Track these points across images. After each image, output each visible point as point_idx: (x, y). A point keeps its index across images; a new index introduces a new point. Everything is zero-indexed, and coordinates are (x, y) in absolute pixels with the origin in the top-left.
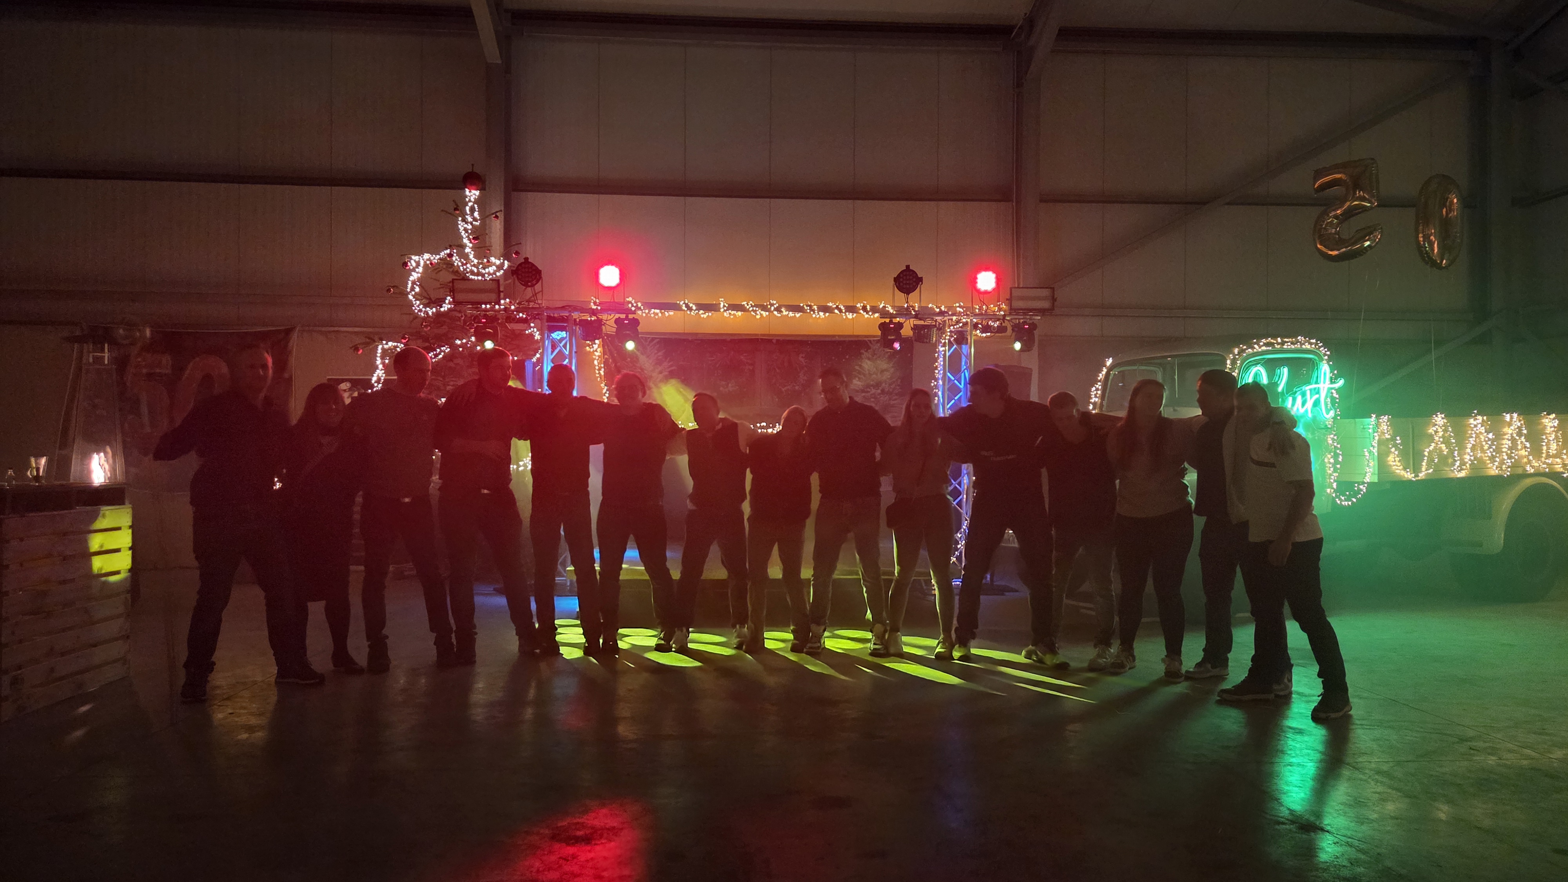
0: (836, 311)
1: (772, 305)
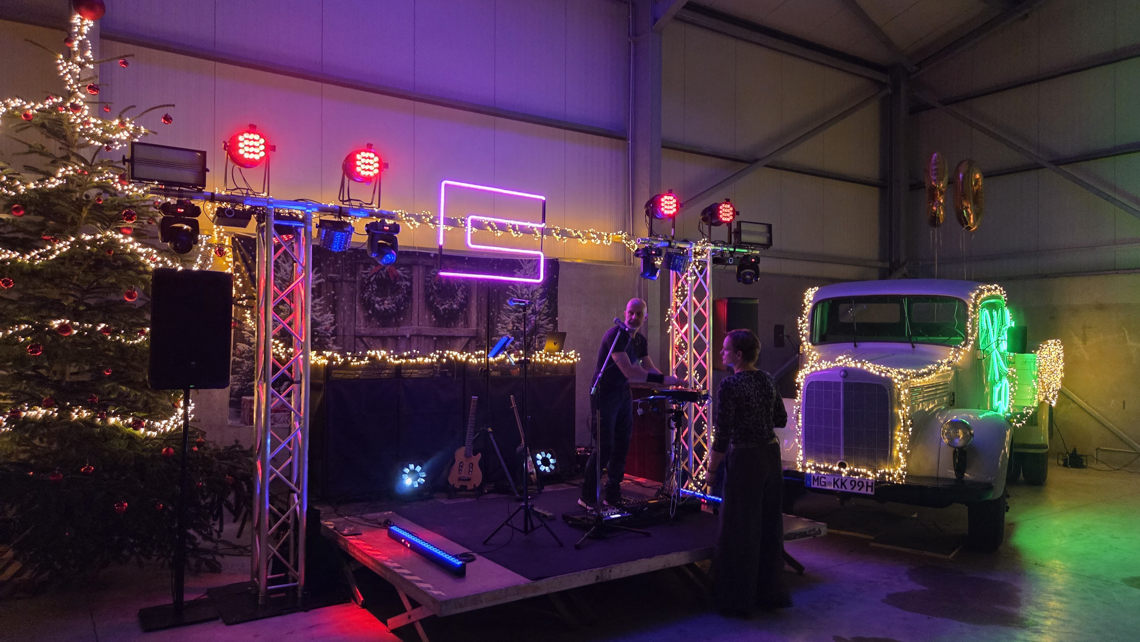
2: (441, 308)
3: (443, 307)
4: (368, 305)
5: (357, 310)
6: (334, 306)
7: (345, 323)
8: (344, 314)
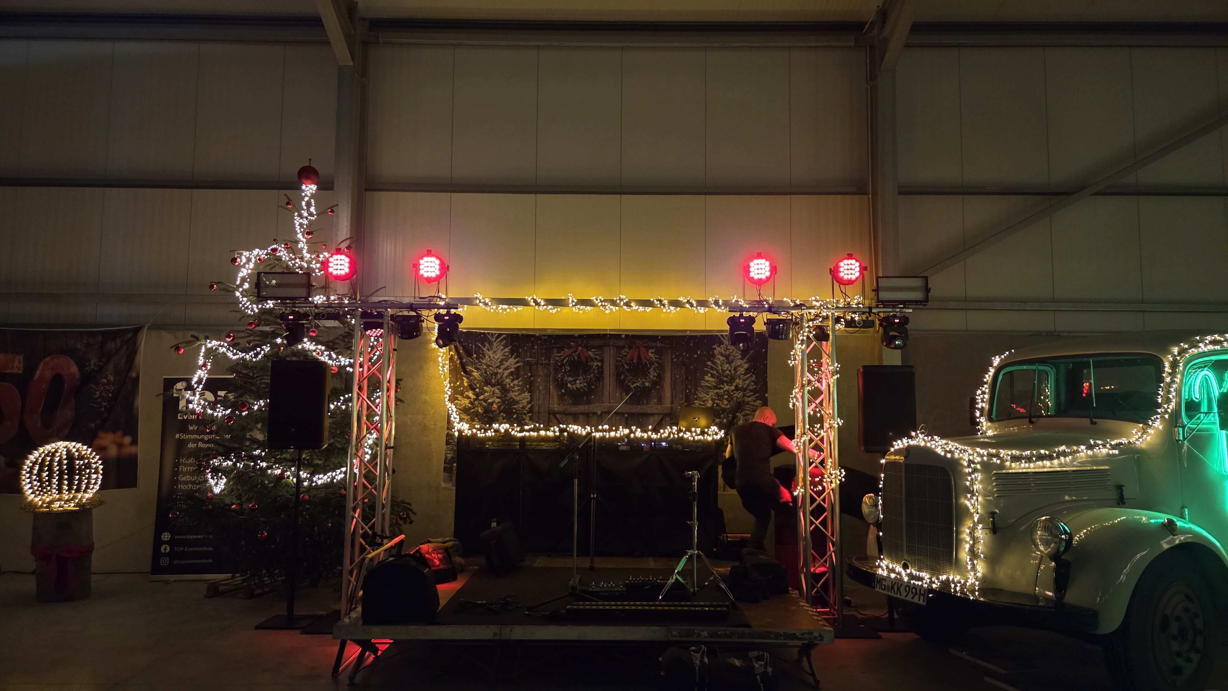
0: (688, 306)
1: (621, 300)
2: (632, 386)
3: (635, 385)
4: (561, 385)
5: (551, 389)
6: (531, 386)
7: (540, 402)
8: (539, 393)
